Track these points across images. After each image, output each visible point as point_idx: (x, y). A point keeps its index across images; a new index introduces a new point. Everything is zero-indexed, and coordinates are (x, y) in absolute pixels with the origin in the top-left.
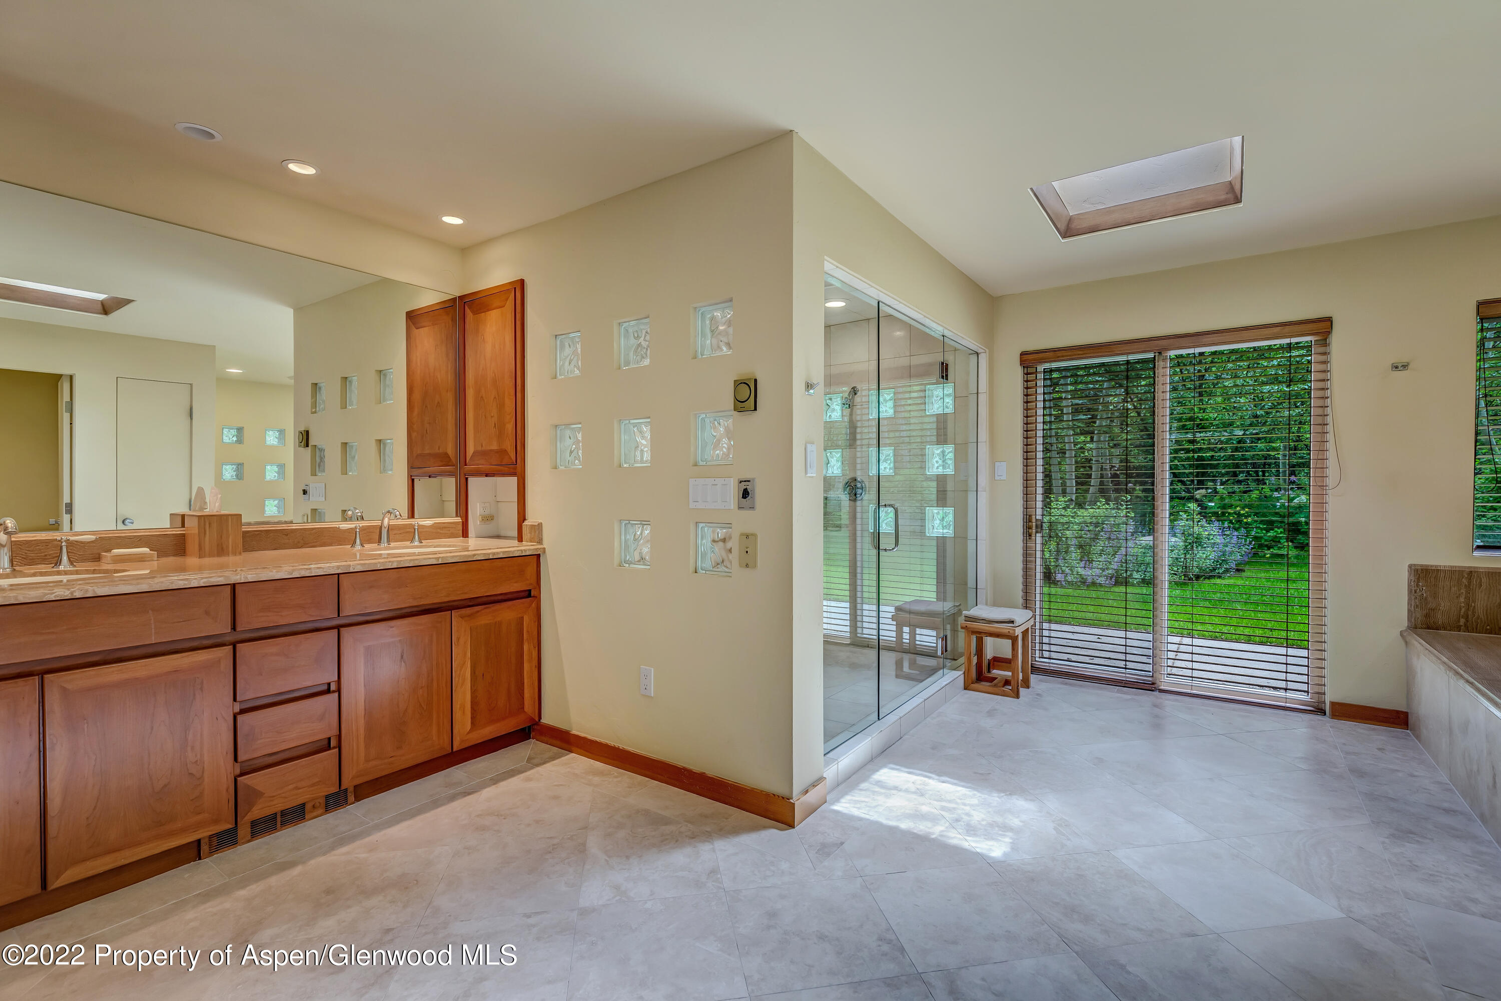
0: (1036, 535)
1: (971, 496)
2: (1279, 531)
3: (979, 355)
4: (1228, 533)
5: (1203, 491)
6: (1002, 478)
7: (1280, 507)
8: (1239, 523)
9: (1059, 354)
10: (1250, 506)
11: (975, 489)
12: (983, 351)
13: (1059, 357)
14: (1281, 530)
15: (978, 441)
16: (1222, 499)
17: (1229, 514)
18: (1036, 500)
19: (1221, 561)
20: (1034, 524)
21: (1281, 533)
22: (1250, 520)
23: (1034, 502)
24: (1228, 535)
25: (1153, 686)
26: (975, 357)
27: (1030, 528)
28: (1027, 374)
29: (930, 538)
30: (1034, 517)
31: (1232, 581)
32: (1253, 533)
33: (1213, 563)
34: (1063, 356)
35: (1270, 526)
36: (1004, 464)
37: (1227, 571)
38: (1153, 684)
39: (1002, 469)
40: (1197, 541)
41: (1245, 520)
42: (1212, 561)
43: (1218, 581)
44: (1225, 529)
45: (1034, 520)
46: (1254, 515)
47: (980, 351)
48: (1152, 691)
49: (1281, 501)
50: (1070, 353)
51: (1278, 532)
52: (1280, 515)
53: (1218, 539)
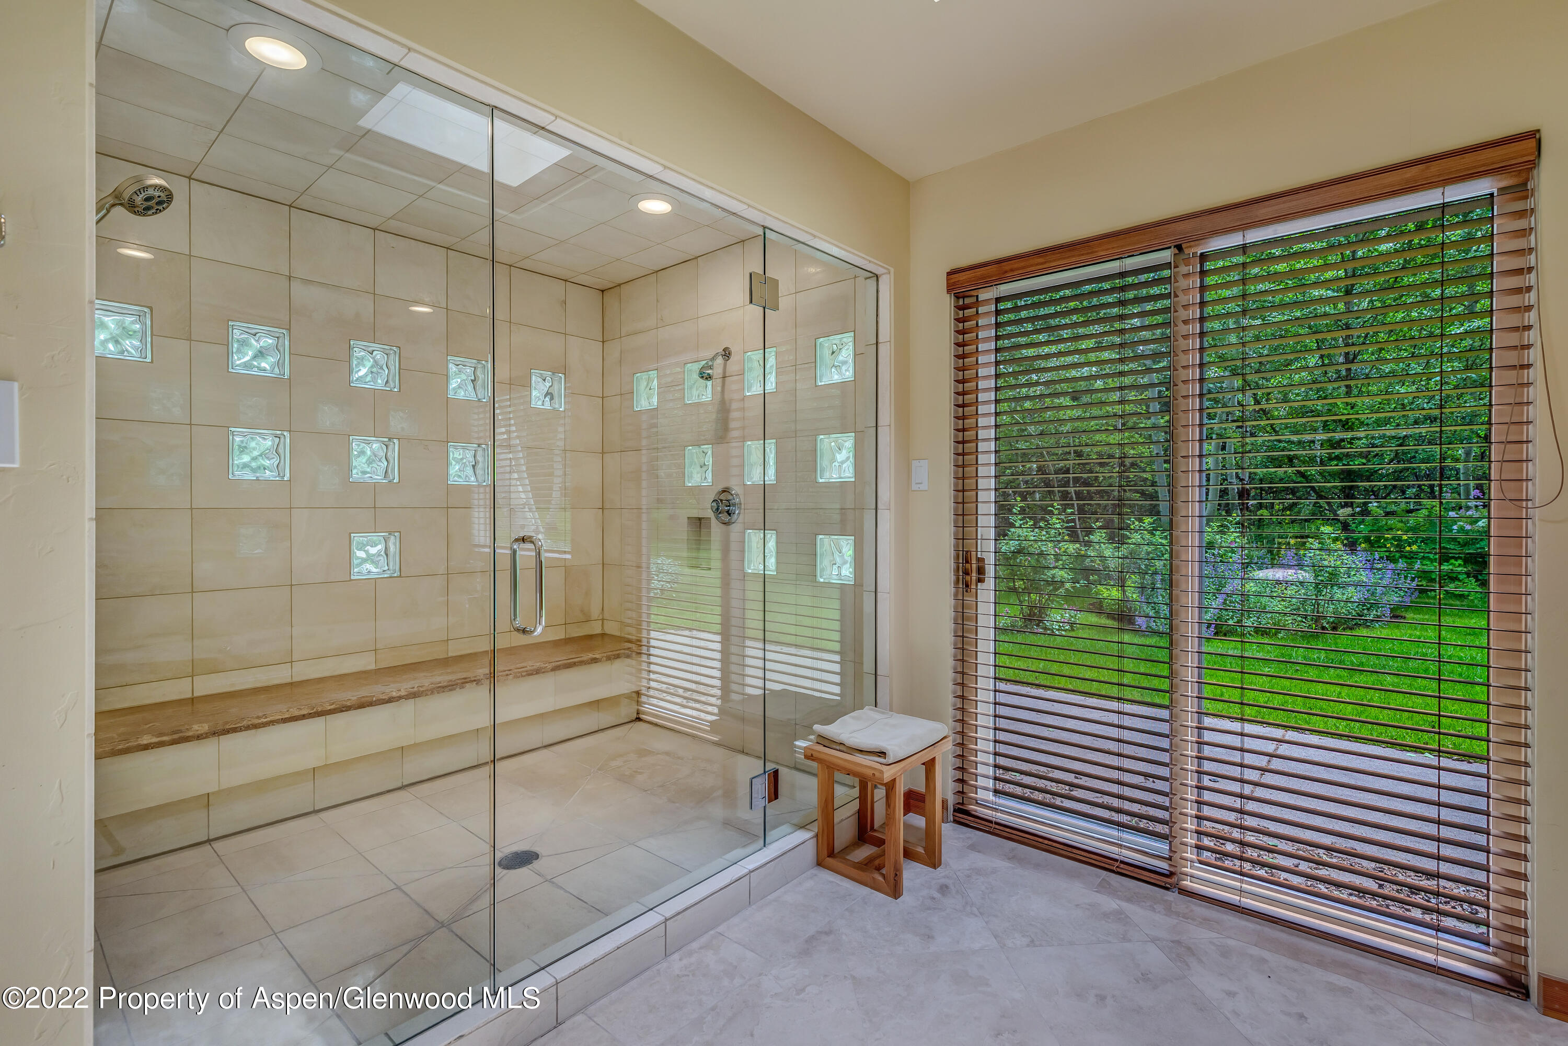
0: (977, 585)
1: (869, 516)
2: (1457, 563)
3: (880, 280)
4: (1380, 566)
5: (1348, 510)
6: (923, 487)
7: (1458, 532)
8: (1400, 552)
9: (1006, 267)
10: (1414, 529)
11: (874, 507)
12: (885, 271)
13: (1006, 272)
14: (1460, 562)
15: (879, 424)
16: (1376, 521)
17: (1387, 539)
18: (977, 526)
19: (1368, 605)
20: (974, 566)
21: (1460, 565)
22: (1414, 548)
23: (975, 529)
24: (1380, 569)
25: (1168, 880)
26: (873, 282)
27: (967, 573)
28: (963, 308)
29: (829, 585)
30: (974, 554)
31: (1385, 633)
32: (1417, 566)
33: (1357, 607)
34: (1012, 270)
35: (1445, 558)
36: (924, 463)
37: (1377, 619)
38: (1171, 874)
39: (921, 472)
40: (1333, 579)
41: (1408, 548)
42: (1356, 604)
43: (1364, 632)
44: (1376, 562)
45: (974, 561)
46: (1422, 542)
47: (878, 271)
48: (1167, 889)
49: (1459, 526)
50: (1023, 264)
51: (1455, 564)
52: (1459, 542)
53: (1363, 576)
